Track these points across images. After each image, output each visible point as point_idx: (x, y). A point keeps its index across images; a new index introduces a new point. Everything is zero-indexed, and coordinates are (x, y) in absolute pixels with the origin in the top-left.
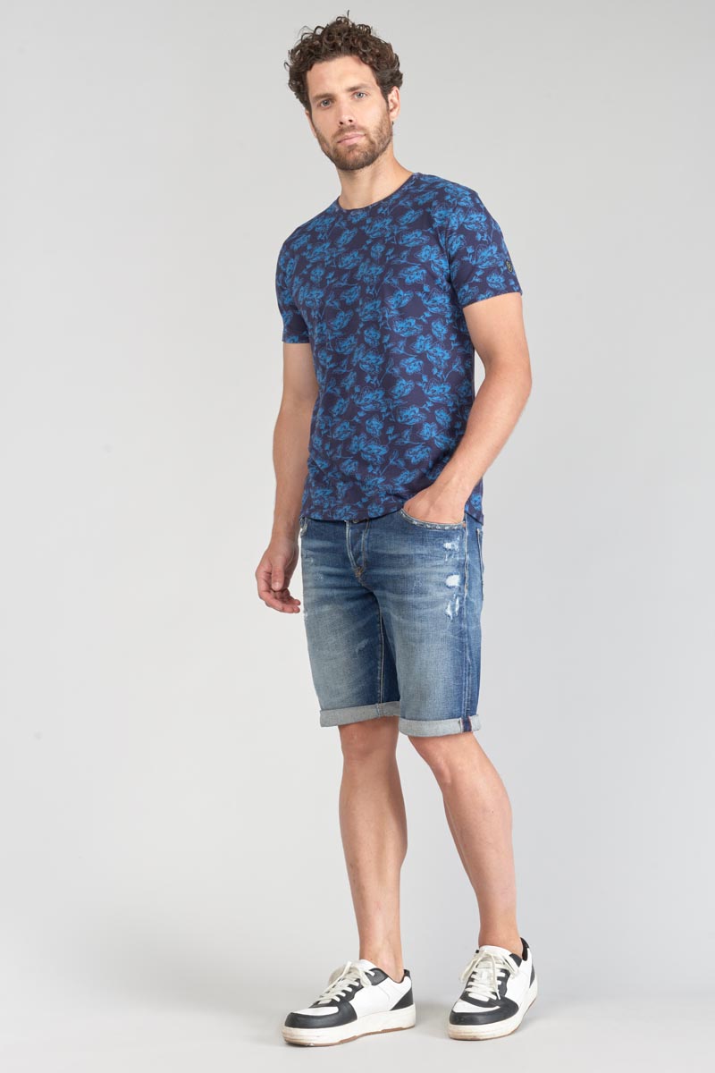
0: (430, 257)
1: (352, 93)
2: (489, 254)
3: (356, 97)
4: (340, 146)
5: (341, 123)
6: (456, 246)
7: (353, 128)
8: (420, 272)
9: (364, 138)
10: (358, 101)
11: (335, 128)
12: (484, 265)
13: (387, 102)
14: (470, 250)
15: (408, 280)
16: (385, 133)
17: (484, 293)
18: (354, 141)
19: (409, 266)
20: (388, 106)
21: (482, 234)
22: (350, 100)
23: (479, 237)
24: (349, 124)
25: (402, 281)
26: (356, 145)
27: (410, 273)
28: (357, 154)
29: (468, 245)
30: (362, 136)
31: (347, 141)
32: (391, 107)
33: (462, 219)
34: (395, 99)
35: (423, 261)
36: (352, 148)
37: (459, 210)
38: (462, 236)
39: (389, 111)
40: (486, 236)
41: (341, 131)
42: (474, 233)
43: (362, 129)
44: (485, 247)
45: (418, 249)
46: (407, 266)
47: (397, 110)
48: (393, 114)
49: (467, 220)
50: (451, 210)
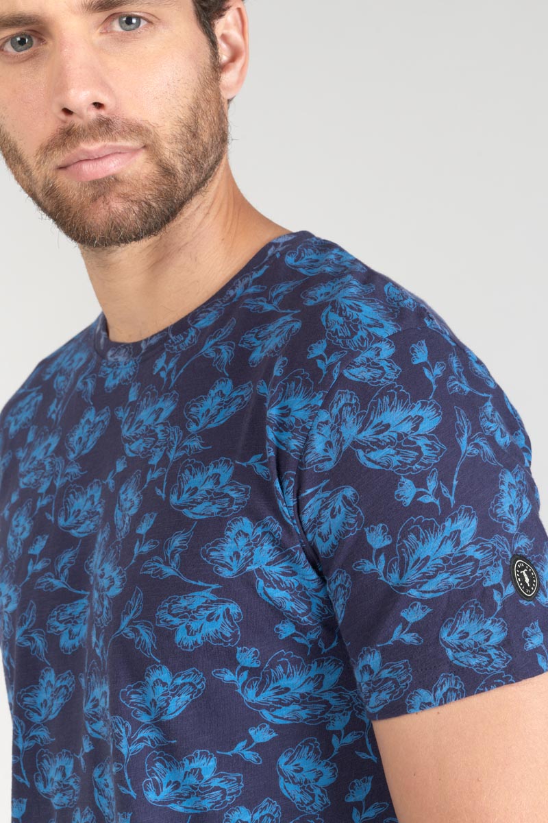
0: (249, 560)
1: (102, 15)
2: (448, 549)
3: (116, 27)
4: (63, 180)
5: (67, 112)
6: (332, 525)
7: (105, 126)
8: (220, 610)
9: (141, 157)
10: (120, 40)
11: (46, 126)
12: (431, 585)
13: (213, 43)
14: (377, 539)
15: (181, 636)
16: (205, 137)
17: (430, 686)
18: (112, 166)
19: (187, 590)
20: (215, 55)
21: (420, 481)
22: (97, 37)
23: (407, 491)
24: (93, 114)
25: (165, 636)
26: (114, 181)
27: (187, 614)
28: (118, 206)
29: (370, 521)
30: (134, 151)
31: (87, 168)
32: (224, 57)
33: (350, 431)
34: (235, 35)
35: (226, 574)
36: (104, 187)
37: (344, 398)
38: (349, 492)
39: (218, 68)
40: (432, 484)
41: (68, 135)
42: (388, 479)
43: (136, 130)
44: (429, 526)
45: (214, 529)
46: (179, 588)
47: (239, 64)
48: (228, 78)
49: (368, 433)
50: (318, 401)
